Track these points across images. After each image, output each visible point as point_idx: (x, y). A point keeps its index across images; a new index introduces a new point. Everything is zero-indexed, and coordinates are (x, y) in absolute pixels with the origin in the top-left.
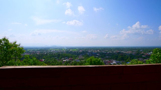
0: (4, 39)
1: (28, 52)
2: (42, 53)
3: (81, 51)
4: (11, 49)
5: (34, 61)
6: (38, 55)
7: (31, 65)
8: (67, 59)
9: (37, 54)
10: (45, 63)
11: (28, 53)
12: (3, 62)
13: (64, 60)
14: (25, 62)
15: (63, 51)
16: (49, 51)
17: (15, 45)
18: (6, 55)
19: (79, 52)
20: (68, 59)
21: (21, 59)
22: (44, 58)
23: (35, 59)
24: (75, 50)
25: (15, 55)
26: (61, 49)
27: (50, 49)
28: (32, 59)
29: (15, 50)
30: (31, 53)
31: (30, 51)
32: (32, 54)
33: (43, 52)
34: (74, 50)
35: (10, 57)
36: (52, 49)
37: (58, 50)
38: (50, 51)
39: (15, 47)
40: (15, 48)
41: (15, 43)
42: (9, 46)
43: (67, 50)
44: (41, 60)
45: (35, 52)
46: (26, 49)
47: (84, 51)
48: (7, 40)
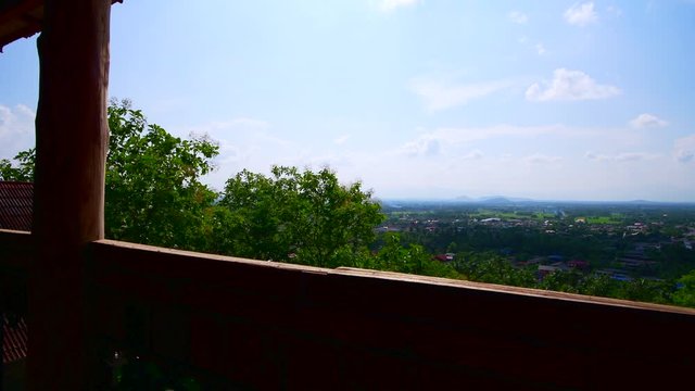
0: (325, 175)
1: (396, 220)
2: (445, 230)
3: (637, 228)
4: (342, 209)
5: (415, 259)
6: (430, 236)
7: (406, 271)
8: (557, 260)
9: (425, 232)
10: (457, 269)
11: (394, 226)
12: (320, 251)
13: (541, 267)
14: (385, 257)
15: (540, 223)
16: (475, 220)
17: (355, 195)
18: (328, 229)
19: (629, 232)
20: (565, 261)
21: (373, 247)
22: (453, 251)
23: (418, 249)
24: (603, 220)
25: (355, 232)
26: (528, 211)
27: (479, 210)
28: (407, 247)
29: (353, 213)
30: (404, 225)
31: (401, 216)
32: (408, 230)
33: (448, 225)
34: (596, 221)
35: (340, 235)
36: (486, 213)
37: (514, 215)
38: (479, 219)
39: (354, 200)
40: (354, 204)
41: (357, 187)
42: (337, 195)
43: (558, 217)
44: (440, 255)
45: (420, 223)
46: (389, 209)
47: (659, 227)
48: (332, 177)
